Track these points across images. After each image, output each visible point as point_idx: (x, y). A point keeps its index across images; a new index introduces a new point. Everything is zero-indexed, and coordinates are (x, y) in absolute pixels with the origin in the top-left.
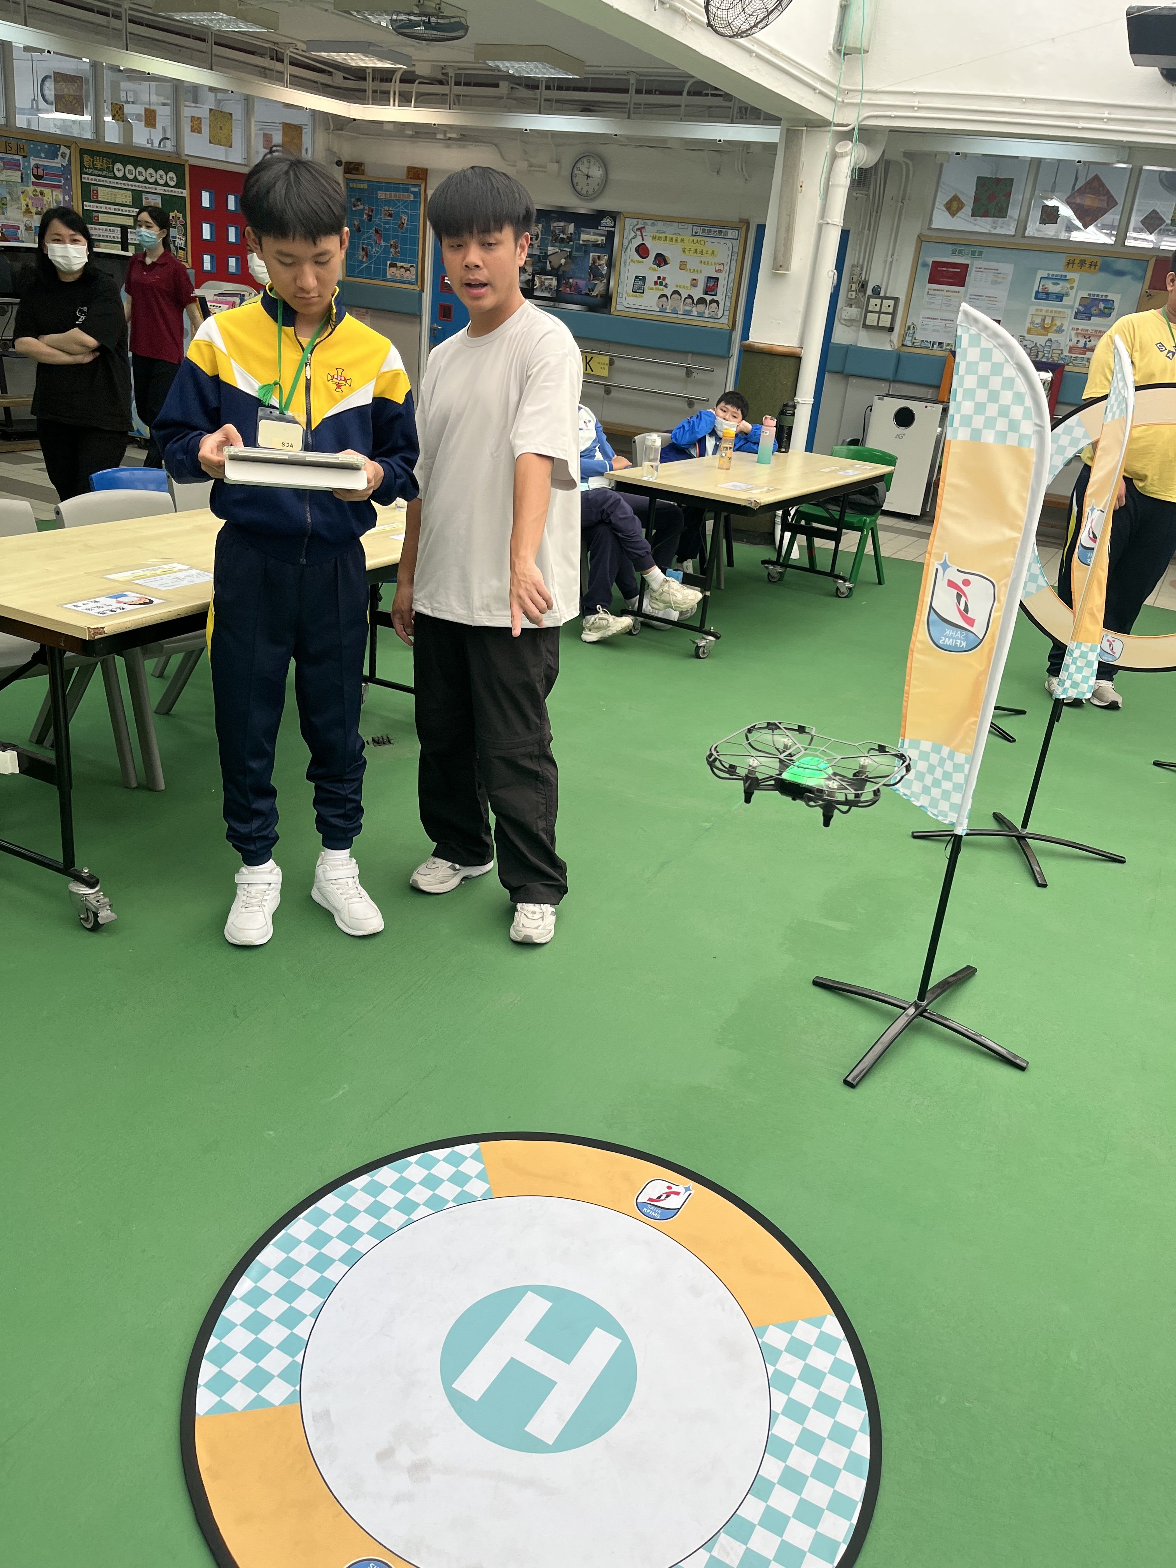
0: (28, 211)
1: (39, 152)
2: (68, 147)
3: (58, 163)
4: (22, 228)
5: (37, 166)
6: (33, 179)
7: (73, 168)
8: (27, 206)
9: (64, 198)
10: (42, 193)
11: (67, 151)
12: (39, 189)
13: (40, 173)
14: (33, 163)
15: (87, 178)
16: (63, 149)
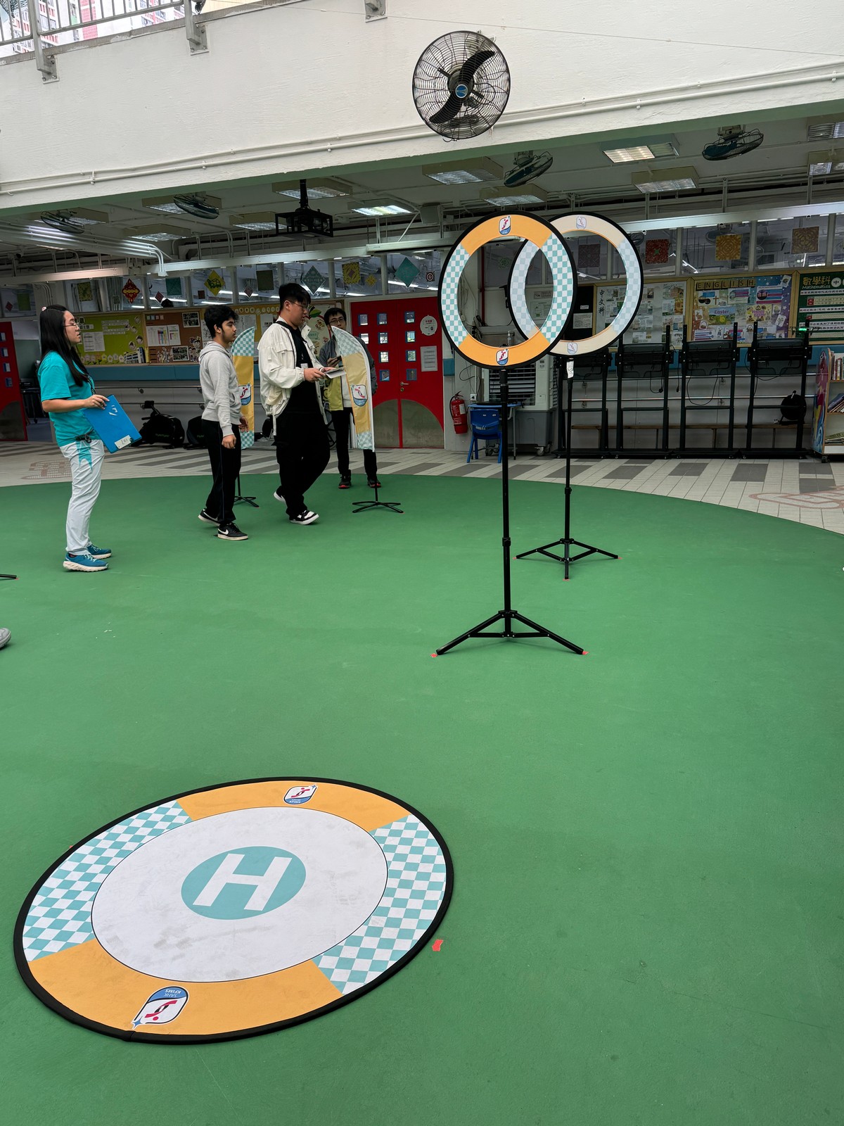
0: (751, 319)
1: (766, 282)
2: (791, 275)
3: (780, 286)
4: (745, 330)
5: (762, 292)
6: (757, 300)
7: (793, 288)
8: (750, 317)
9: (782, 308)
10: (764, 308)
11: (789, 278)
12: (761, 305)
13: (764, 294)
14: (759, 289)
15: (803, 293)
16: (785, 277)
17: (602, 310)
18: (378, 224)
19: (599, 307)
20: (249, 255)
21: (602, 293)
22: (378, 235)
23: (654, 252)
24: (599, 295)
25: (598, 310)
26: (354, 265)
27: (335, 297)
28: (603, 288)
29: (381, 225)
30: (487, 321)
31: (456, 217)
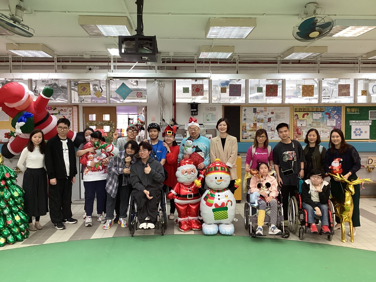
1: (329, 109)
7: (342, 113)
17: (245, 119)
18: (112, 61)
19: (243, 118)
20: (11, 72)
21: (245, 110)
22: (112, 68)
23: (270, 91)
24: (243, 111)
25: (243, 119)
26: (86, 84)
27: (71, 103)
28: (246, 108)
29: (114, 62)
30: (177, 122)
31: (163, 62)
